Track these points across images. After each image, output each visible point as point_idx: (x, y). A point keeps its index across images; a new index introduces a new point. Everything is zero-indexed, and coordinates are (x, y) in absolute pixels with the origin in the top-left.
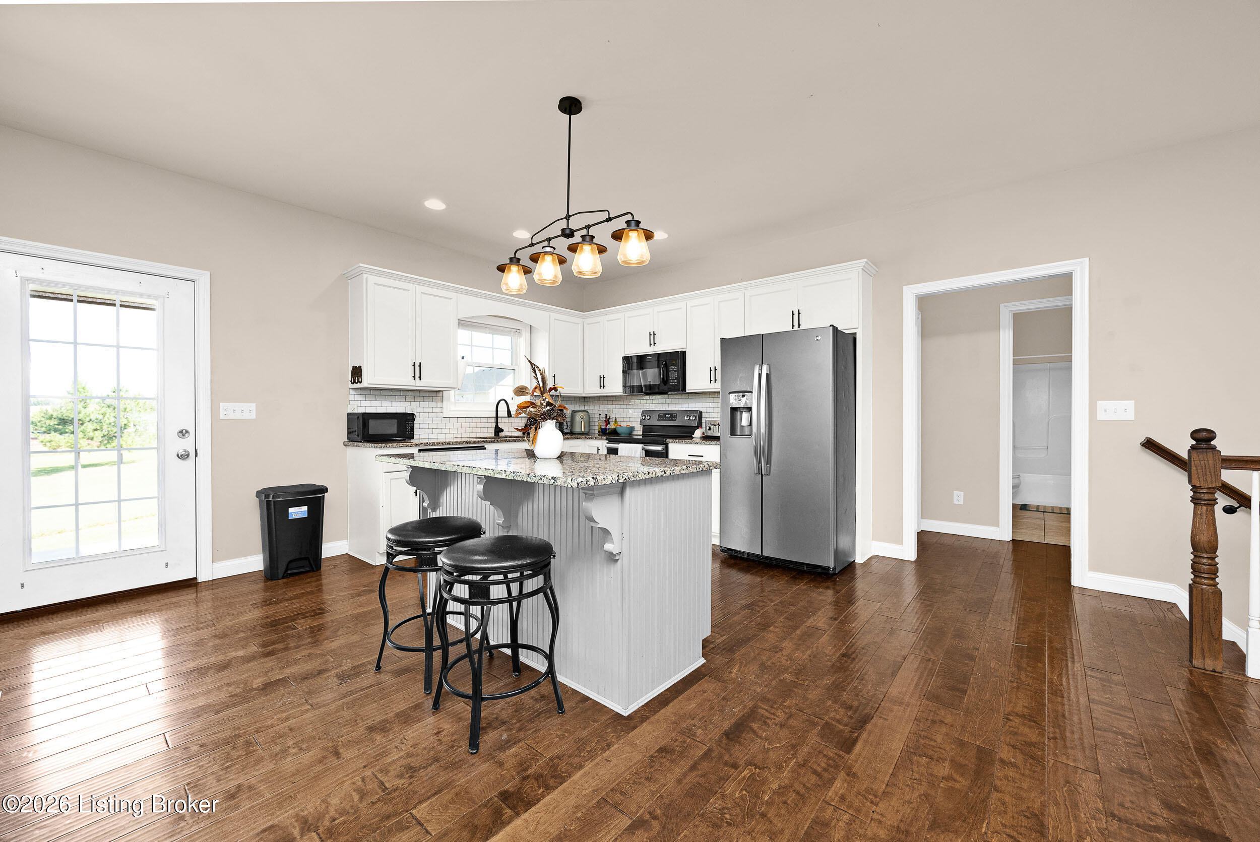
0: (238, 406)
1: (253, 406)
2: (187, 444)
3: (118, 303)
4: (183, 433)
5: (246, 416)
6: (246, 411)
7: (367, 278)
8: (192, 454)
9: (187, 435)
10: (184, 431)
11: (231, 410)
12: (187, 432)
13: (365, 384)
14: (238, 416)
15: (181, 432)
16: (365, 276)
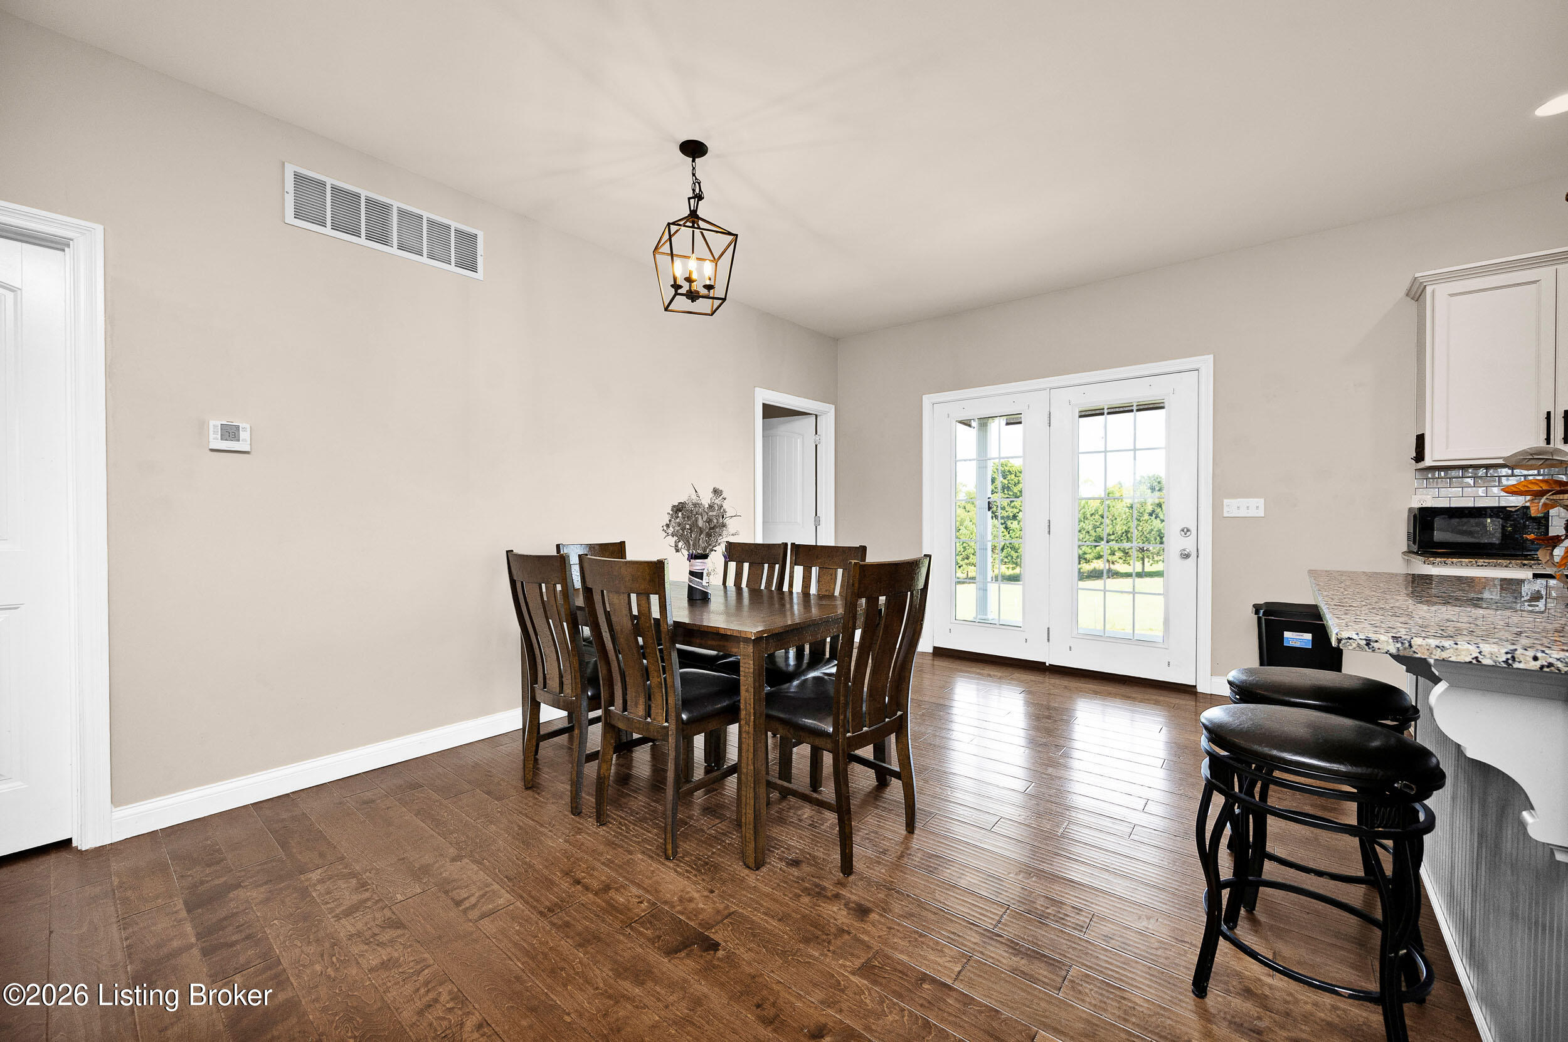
0: (1243, 502)
1: (1261, 502)
2: (1189, 544)
3: (1135, 408)
4: (1186, 531)
5: (1253, 513)
6: (1251, 507)
7: (1433, 291)
8: (1194, 555)
9: (1189, 533)
10: (1185, 530)
11: (1235, 507)
12: (1188, 530)
13: (1428, 462)
14: (1243, 513)
15: (1183, 530)
16: (1429, 290)
